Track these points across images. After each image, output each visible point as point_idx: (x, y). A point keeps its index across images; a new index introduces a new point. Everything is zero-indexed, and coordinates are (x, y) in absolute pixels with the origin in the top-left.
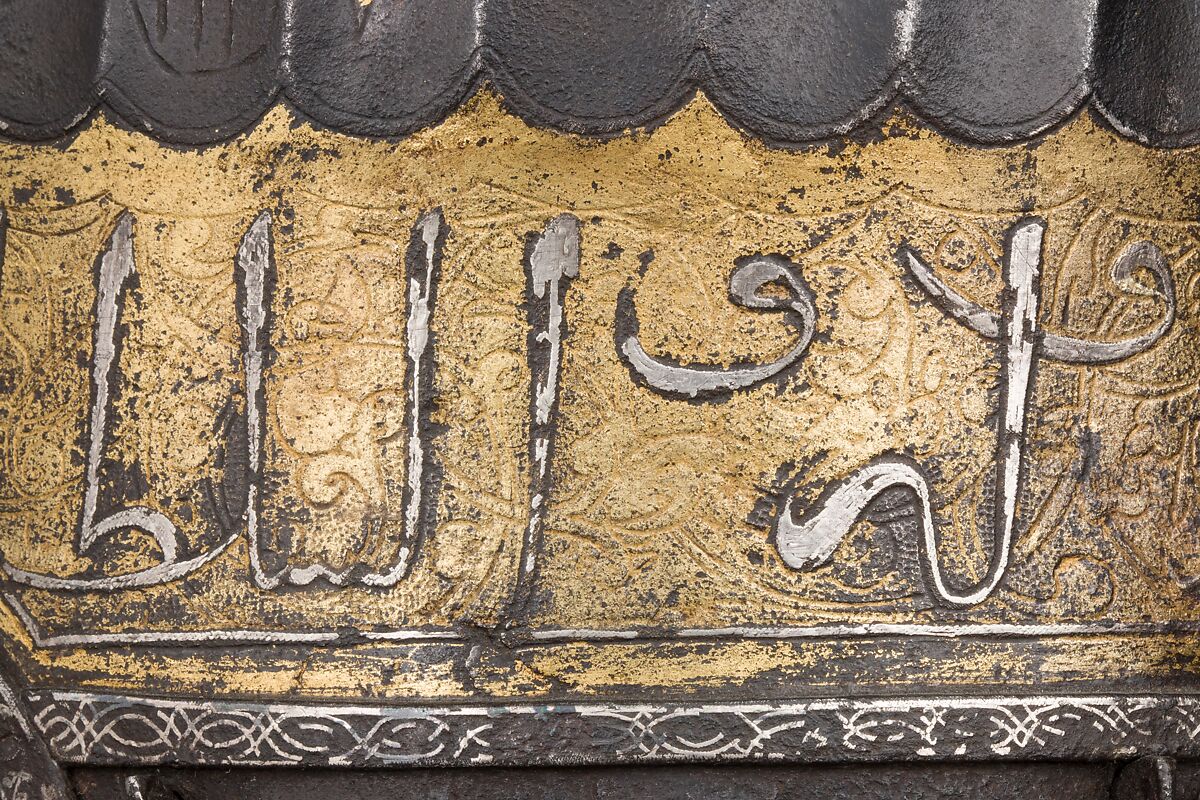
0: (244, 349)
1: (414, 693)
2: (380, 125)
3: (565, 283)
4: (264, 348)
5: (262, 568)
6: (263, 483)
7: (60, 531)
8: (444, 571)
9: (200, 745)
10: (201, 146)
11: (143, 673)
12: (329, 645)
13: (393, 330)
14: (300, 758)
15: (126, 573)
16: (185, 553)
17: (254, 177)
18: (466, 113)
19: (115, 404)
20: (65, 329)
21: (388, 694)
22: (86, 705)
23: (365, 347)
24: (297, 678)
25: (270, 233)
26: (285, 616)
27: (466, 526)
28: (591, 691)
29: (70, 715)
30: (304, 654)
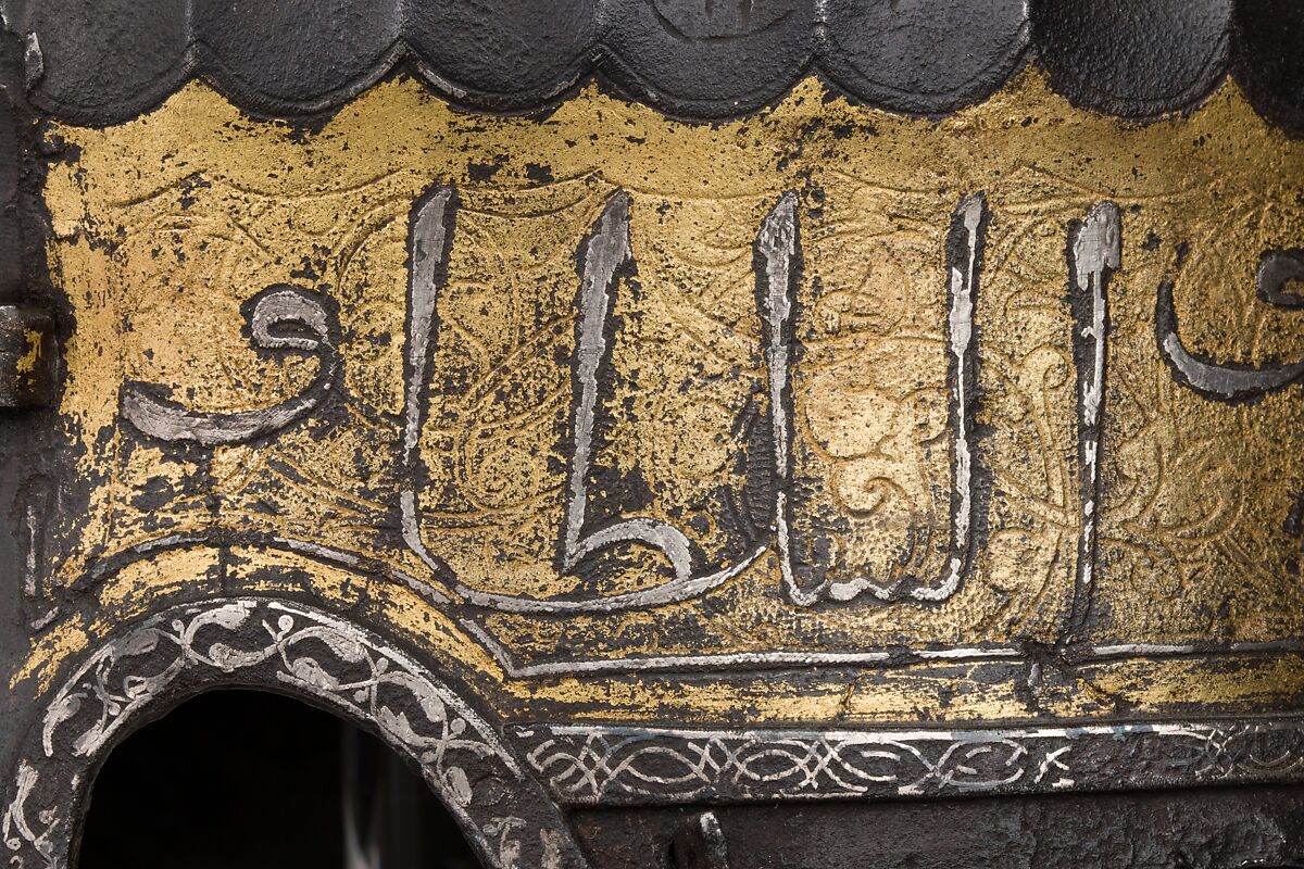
0: (766, 343)
1: (976, 715)
2: (921, 100)
3: (1107, 274)
4: (790, 342)
5: (796, 583)
6: (796, 489)
7: (536, 547)
8: (999, 583)
9: (744, 778)
10: (717, 119)
11: (654, 703)
12: (881, 665)
13: (934, 323)
14: (865, 789)
15: (626, 593)
16: (701, 568)
17: (778, 154)
18: (1012, 90)
19: (608, 405)
20: (538, 322)
21: (948, 718)
22: (596, 740)
23: (903, 342)
24: (844, 703)
25: (796, 217)
26: (827, 635)
27: (1020, 535)
28: (1155, 710)
29: (575, 750)
30: (853, 677)
